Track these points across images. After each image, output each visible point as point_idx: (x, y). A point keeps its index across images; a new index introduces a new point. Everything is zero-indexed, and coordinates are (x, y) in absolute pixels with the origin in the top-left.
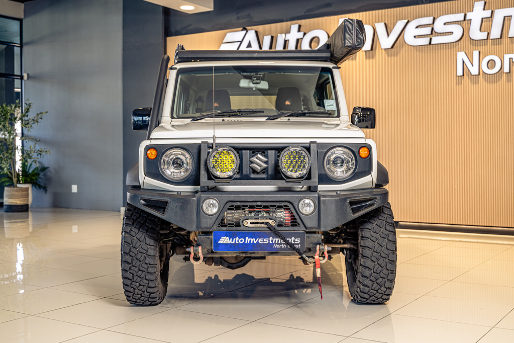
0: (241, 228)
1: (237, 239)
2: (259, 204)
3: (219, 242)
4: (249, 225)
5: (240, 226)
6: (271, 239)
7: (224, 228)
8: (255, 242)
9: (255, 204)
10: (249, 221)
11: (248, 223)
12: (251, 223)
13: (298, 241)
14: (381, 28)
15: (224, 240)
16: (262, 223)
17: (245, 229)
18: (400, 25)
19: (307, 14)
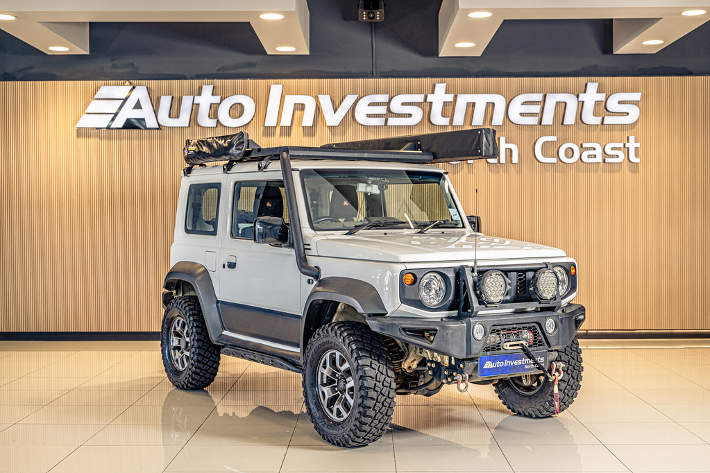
0: (502, 351)
1: (498, 362)
2: (515, 326)
3: (484, 367)
4: (508, 348)
5: (500, 349)
6: (523, 360)
7: (488, 353)
8: (512, 364)
9: (511, 326)
10: (509, 344)
11: (507, 346)
12: (511, 346)
13: (542, 360)
14: (325, 101)
15: (489, 365)
16: (518, 345)
17: (504, 351)
18: (349, 100)
19: (220, 72)
